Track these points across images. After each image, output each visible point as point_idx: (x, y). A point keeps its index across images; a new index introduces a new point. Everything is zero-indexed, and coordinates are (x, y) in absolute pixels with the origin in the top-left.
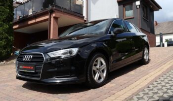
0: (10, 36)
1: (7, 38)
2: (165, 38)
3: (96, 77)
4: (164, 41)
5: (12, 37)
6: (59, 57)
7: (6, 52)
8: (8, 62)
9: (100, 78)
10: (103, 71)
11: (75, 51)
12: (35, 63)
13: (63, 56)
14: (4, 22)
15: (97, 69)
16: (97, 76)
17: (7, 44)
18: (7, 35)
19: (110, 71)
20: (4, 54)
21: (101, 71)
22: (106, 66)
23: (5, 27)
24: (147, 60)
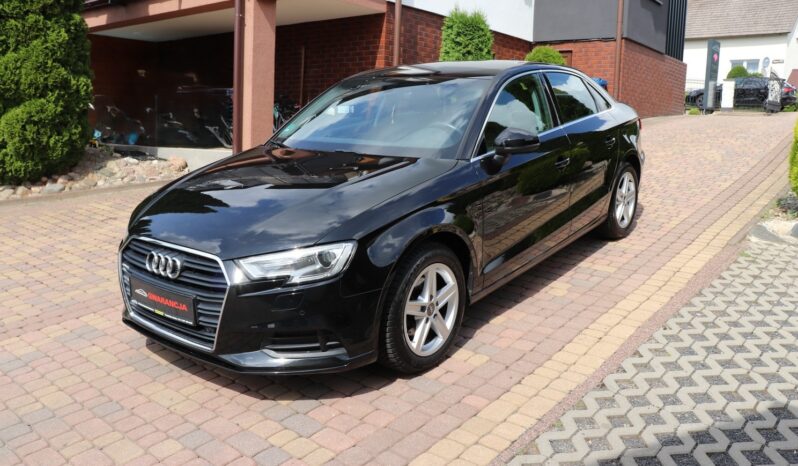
0: (76, 73)
1: (64, 85)
2: (729, 55)
3: (416, 338)
4: (724, 69)
5: (83, 80)
6: (282, 281)
7: (65, 144)
8: (77, 185)
9: (432, 335)
10: (444, 311)
11: (342, 253)
12: (192, 293)
13: (297, 277)
14: (48, 17)
15: (423, 309)
16: (421, 331)
17: (67, 110)
18: (63, 72)
19: (474, 300)
20: (59, 152)
21: (436, 311)
22: (456, 291)
23: (52, 36)
24: (626, 222)
